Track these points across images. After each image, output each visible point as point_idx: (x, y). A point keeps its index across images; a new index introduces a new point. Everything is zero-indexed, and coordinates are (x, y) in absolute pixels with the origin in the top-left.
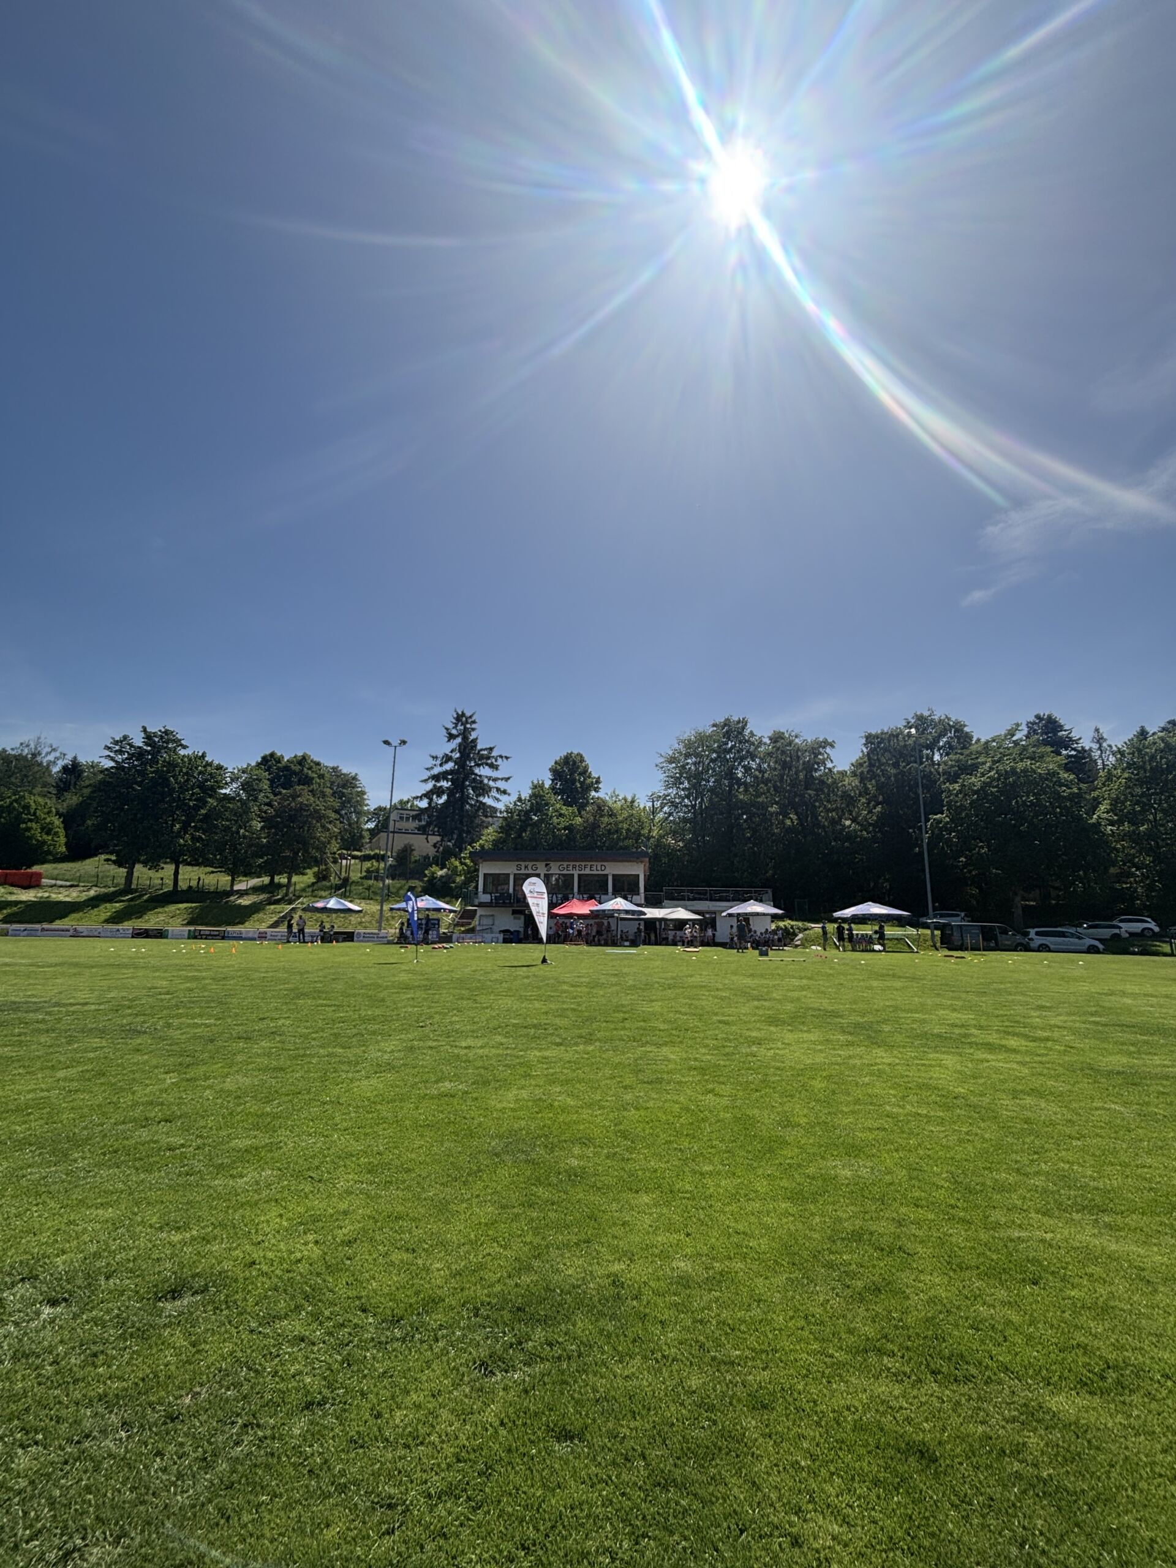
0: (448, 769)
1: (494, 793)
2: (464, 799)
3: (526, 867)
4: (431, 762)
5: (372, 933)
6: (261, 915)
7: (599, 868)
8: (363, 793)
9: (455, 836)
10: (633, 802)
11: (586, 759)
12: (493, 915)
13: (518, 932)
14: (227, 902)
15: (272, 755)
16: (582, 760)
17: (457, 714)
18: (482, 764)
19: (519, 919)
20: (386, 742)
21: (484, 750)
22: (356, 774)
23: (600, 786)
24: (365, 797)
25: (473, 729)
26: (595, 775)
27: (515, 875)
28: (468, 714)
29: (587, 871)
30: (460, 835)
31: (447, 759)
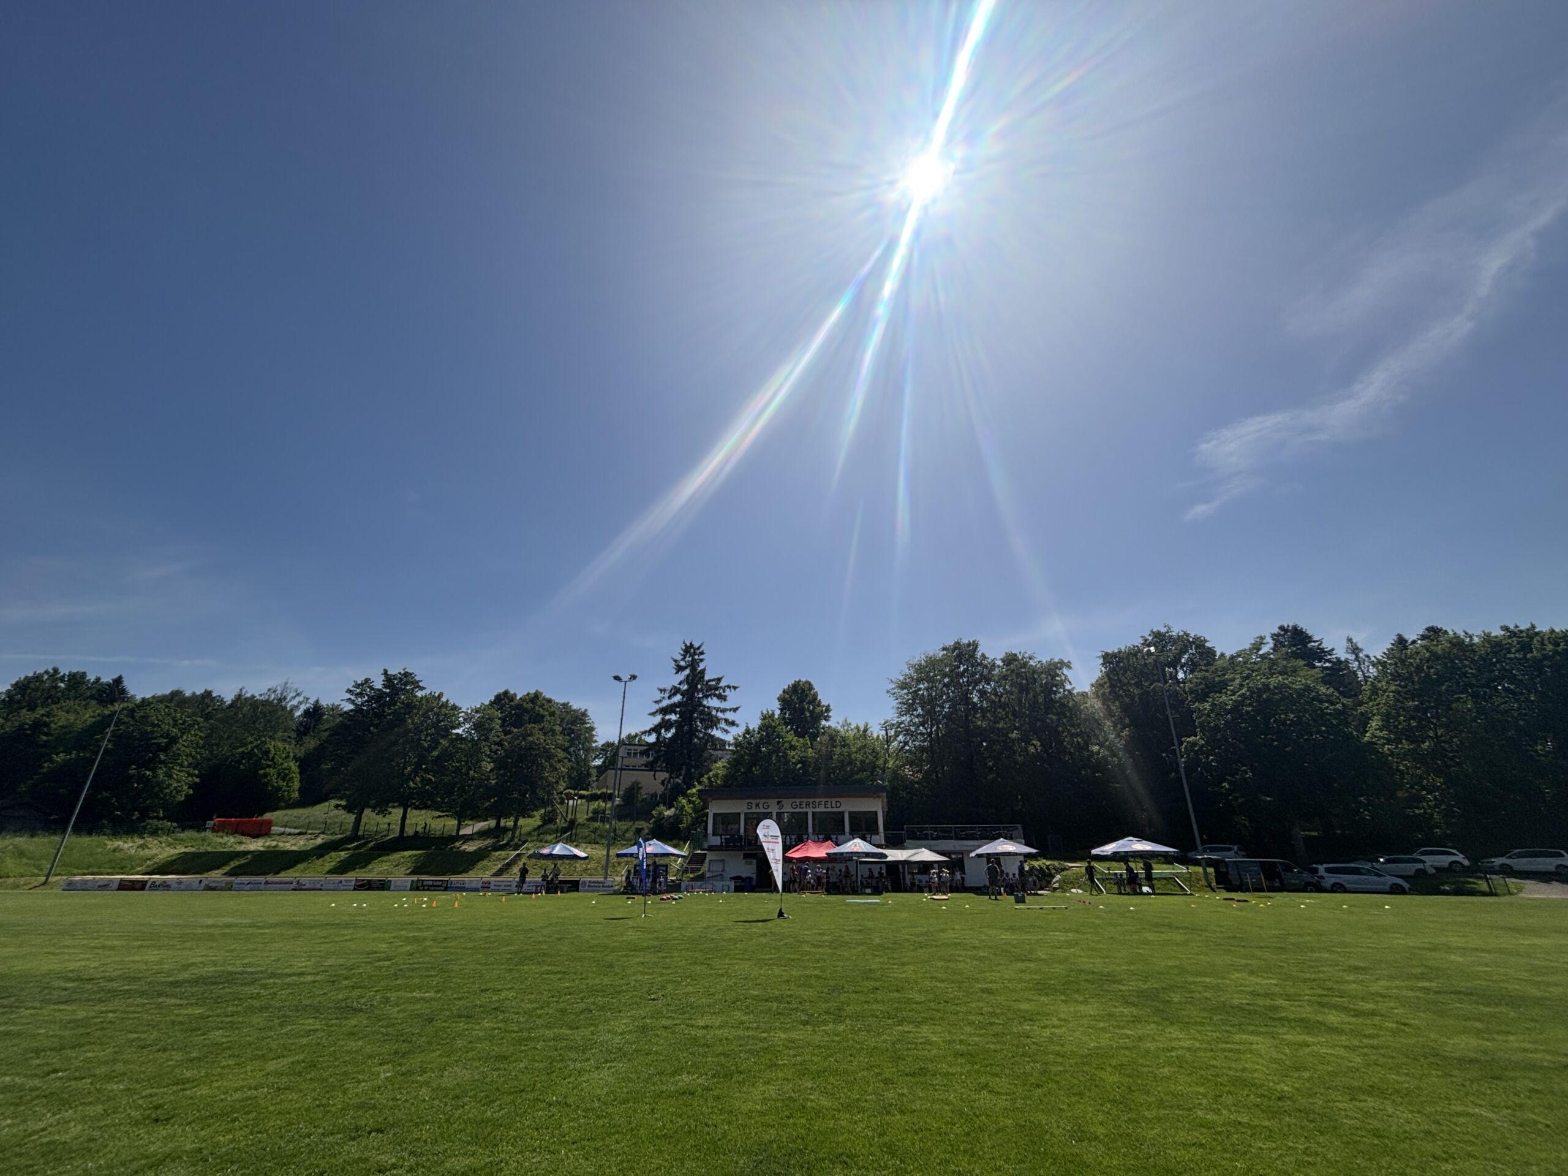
0: (676, 701)
1: (723, 725)
2: (693, 732)
3: (757, 805)
4: (658, 696)
5: (597, 882)
6: (485, 862)
7: (834, 805)
8: (592, 729)
9: (683, 772)
10: (865, 730)
11: (815, 686)
12: (723, 860)
13: (750, 878)
14: (452, 848)
15: (506, 693)
16: (811, 687)
17: (686, 645)
18: (710, 695)
19: (751, 863)
20: (617, 678)
21: (712, 680)
22: (586, 710)
23: (830, 714)
24: (594, 733)
25: (702, 660)
26: (824, 703)
27: (746, 814)
28: (696, 645)
29: (822, 809)
30: (688, 770)
31: (675, 691)
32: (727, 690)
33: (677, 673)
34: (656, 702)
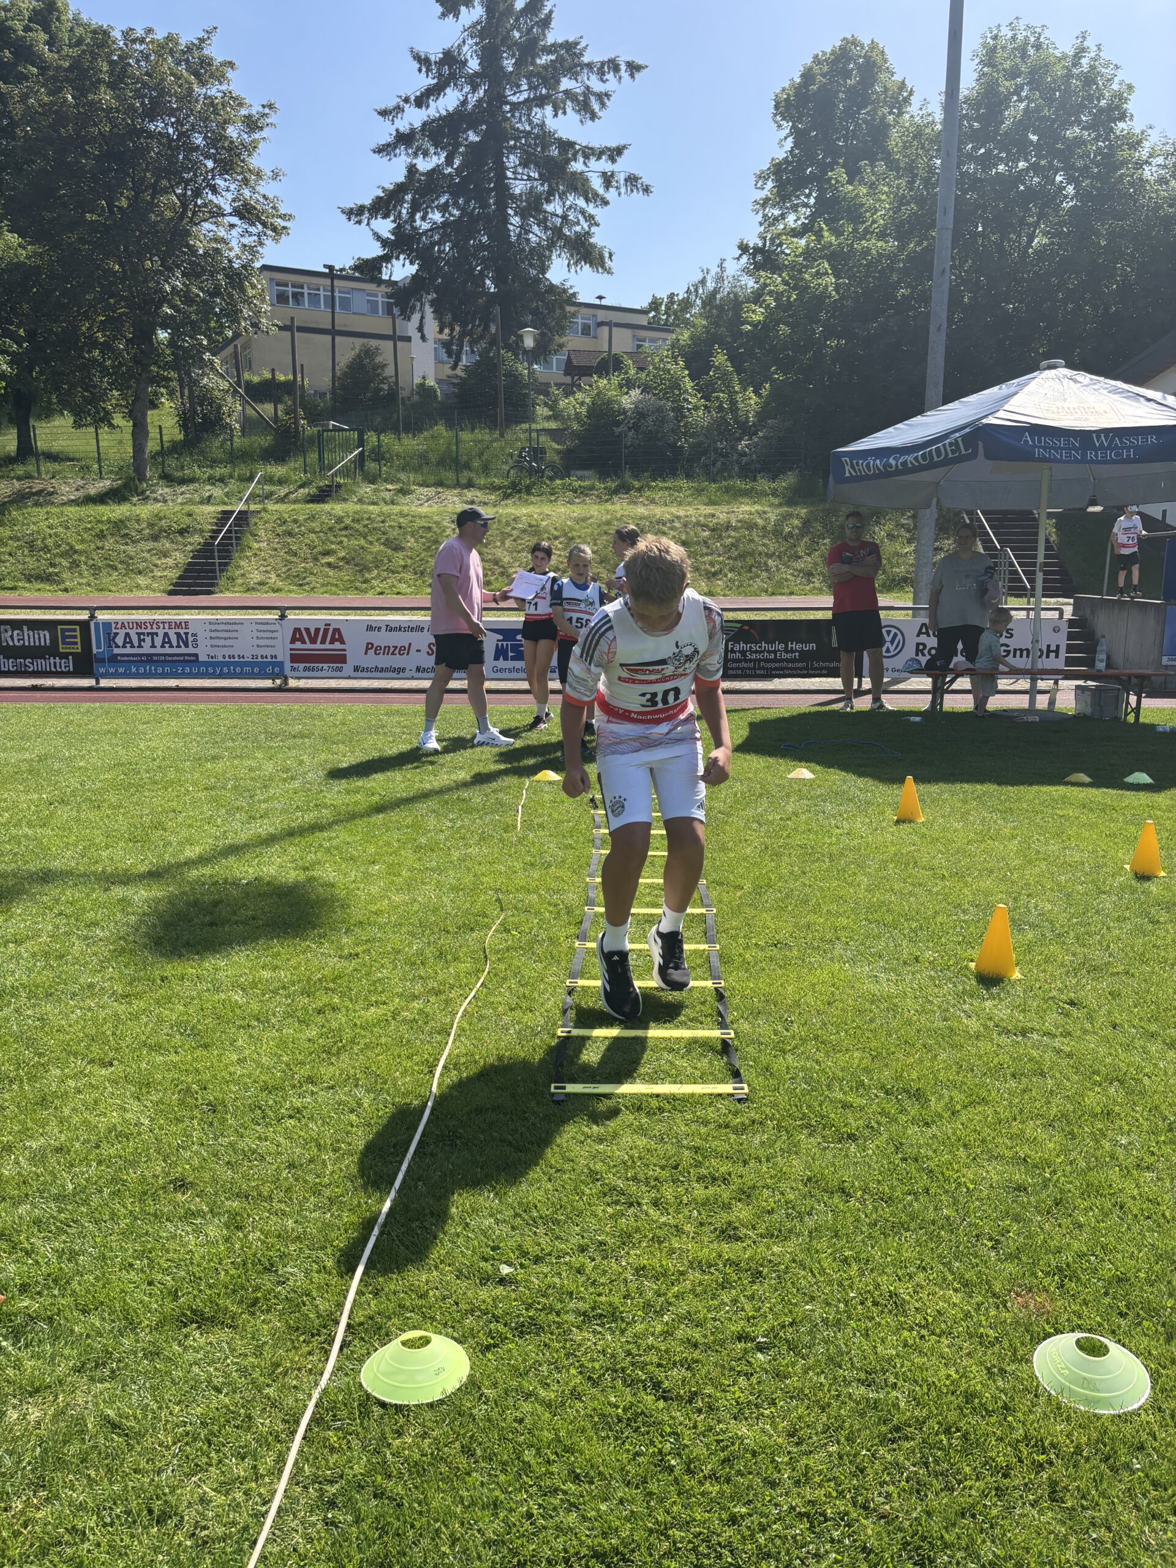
0: (449, 108)
18: (548, 98)
31: (453, 70)
32: (610, 76)
33: (444, 15)
34: (384, 113)
